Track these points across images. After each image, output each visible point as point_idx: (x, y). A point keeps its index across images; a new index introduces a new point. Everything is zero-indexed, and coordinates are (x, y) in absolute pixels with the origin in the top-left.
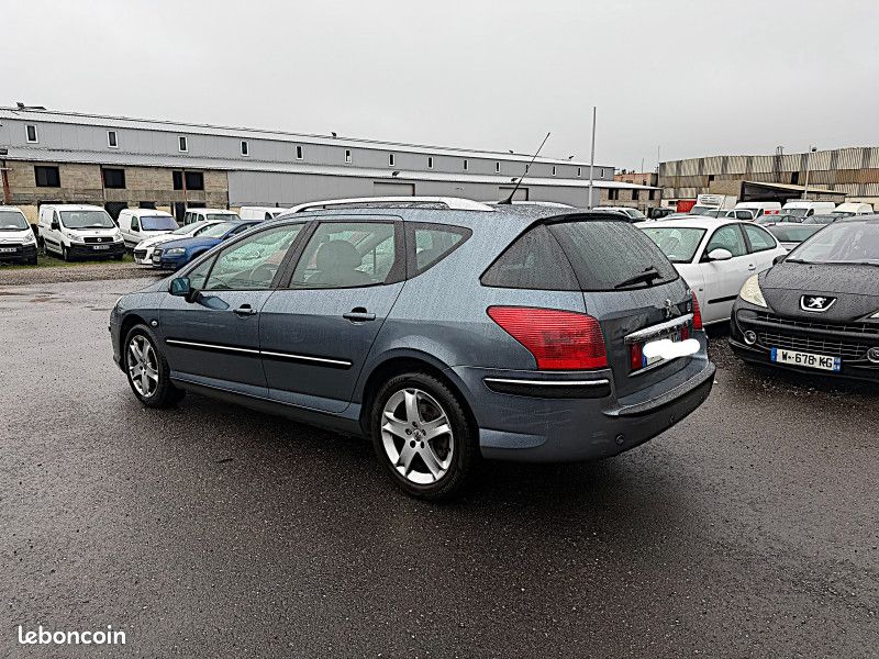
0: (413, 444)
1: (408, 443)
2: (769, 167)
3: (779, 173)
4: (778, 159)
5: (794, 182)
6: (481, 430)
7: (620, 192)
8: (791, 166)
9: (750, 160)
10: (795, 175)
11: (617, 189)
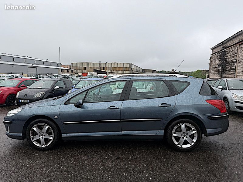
0: (183, 138)
1: (182, 138)
2: (98, 66)
3: (100, 67)
4: (100, 64)
5: (104, 69)
6: (207, 130)
7: (64, 70)
8: (103, 66)
9: (94, 64)
10: (104, 68)
11: (63, 69)
